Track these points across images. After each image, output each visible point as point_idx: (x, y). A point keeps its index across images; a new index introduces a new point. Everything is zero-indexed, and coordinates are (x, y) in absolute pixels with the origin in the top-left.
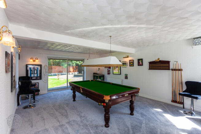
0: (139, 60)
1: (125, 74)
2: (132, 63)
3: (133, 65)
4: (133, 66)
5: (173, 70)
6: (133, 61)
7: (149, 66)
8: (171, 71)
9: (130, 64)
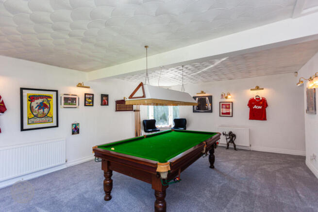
0: (103, 96)
1: (73, 124)
2: (90, 101)
3: (91, 104)
4: (93, 106)
5: (134, 111)
6: (92, 96)
7: (116, 107)
8: (133, 112)
9: (85, 100)
